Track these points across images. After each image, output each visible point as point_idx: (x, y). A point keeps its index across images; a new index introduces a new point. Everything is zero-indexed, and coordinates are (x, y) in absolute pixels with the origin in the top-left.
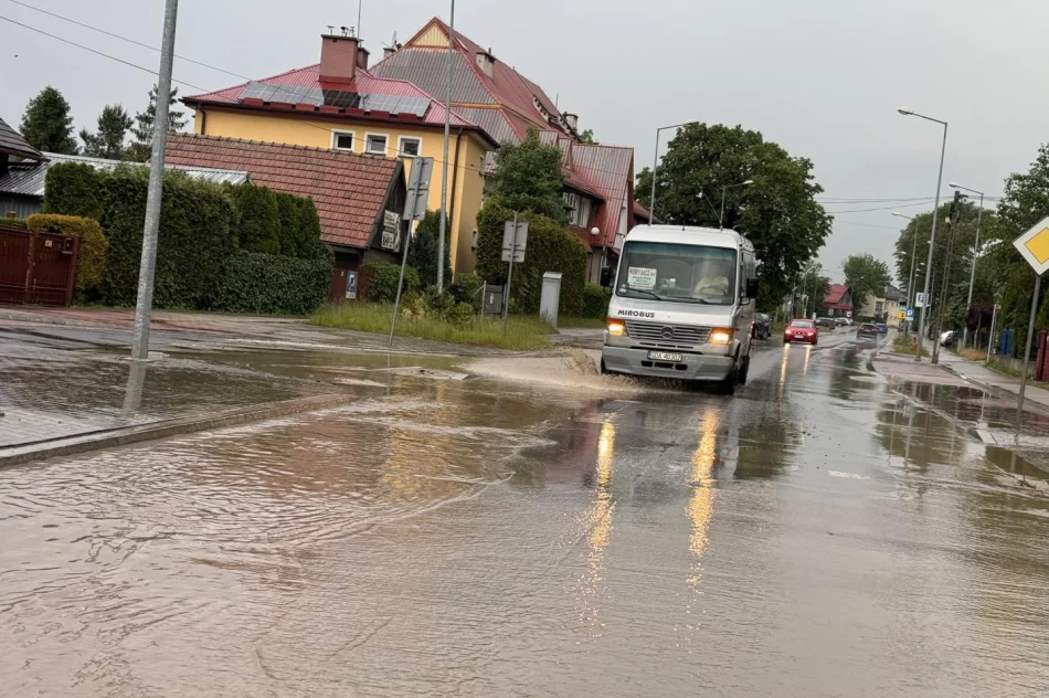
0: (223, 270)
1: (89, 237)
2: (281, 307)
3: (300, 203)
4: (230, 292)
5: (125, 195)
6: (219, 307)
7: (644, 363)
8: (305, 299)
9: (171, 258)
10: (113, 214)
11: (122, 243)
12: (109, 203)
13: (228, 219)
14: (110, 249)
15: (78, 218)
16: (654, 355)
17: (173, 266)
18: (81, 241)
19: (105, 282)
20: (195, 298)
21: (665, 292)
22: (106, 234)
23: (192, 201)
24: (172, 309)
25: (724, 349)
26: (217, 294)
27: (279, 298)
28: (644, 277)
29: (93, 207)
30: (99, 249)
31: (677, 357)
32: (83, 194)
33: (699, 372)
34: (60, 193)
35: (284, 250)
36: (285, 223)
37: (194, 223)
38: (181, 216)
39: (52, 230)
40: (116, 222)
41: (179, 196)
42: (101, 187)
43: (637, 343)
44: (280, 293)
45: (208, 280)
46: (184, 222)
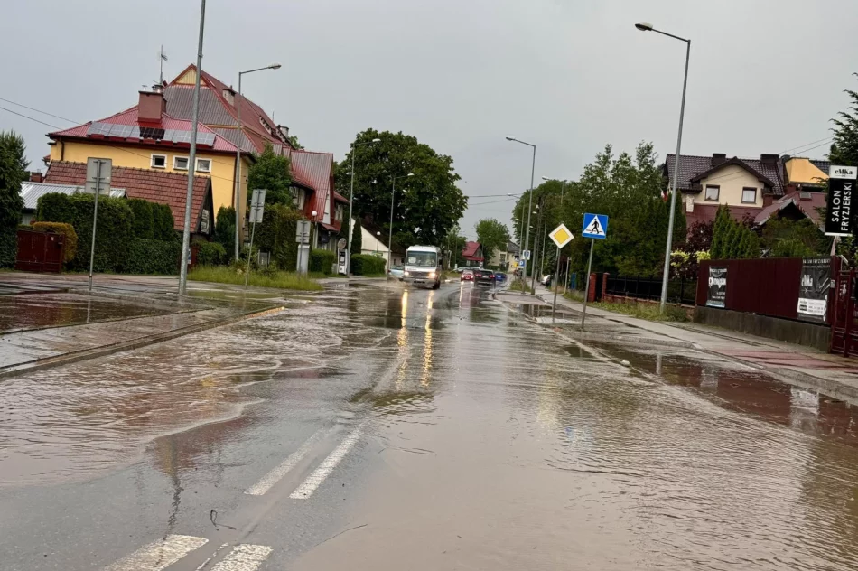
0: (128, 250)
1: (70, 234)
2: (157, 270)
3: (162, 208)
4: (132, 262)
6: (127, 270)
7: (414, 282)
8: (168, 265)
9: (105, 244)
10: (79, 221)
11: (84, 237)
12: (77, 215)
13: (130, 220)
14: (78, 241)
15: (62, 224)
16: (417, 279)
18: (66, 237)
19: (76, 259)
20: (115, 266)
21: (418, 264)
22: (76, 232)
25: (434, 278)
26: (125, 264)
27: (155, 265)
28: (413, 260)
29: (69, 217)
30: (73, 241)
31: (422, 280)
32: (63, 210)
33: (428, 283)
34: (50, 210)
35: (156, 236)
36: (156, 221)
37: (115, 224)
38: (110, 220)
39: (49, 231)
40: (80, 225)
41: (109, 209)
42: (72, 206)
43: (413, 277)
44: (156, 262)
45: (121, 256)
46: (112, 224)
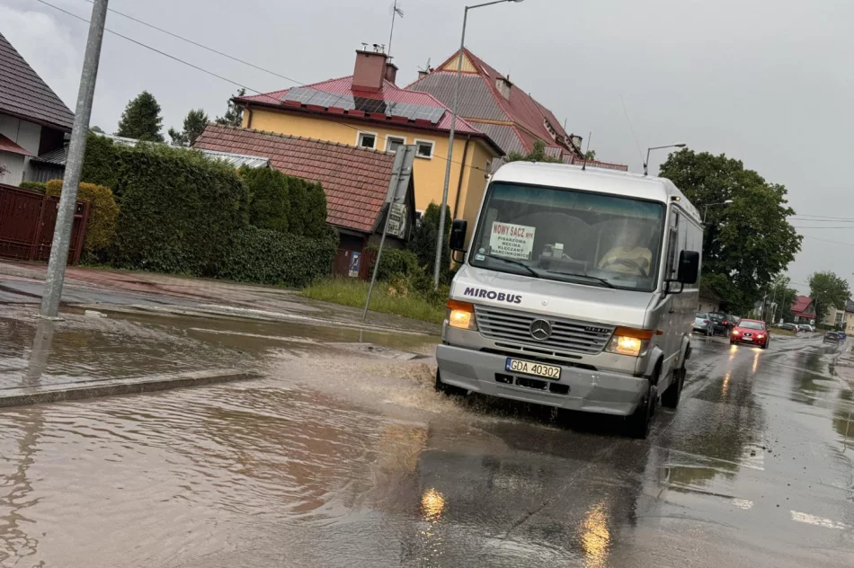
0: (231, 242)
1: (100, 203)
2: (285, 280)
3: (310, 188)
4: (237, 263)
5: (138, 167)
6: (225, 275)
7: (499, 377)
9: (181, 228)
10: (126, 184)
11: (133, 211)
12: (123, 174)
13: (239, 197)
14: (121, 215)
15: (91, 185)
16: (517, 365)
17: (181, 235)
18: (93, 206)
19: (114, 246)
20: (202, 266)
21: (545, 264)
22: (118, 202)
23: (204, 178)
24: (177, 274)
25: (633, 365)
26: (223, 264)
27: (283, 271)
28: (513, 239)
29: (106, 177)
30: (109, 215)
31: (553, 371)
32: (99, 164)
33: (588, 399)
35: (292, 228)
36: (294, 205)
37: (204, 197)
38: (192, 190)
40: (128, 191)
41: (191, 172)
42: (117, 158)
43: (491, 343)
44: (284, 267)
45: (215, 250)
46: (195, 196)
